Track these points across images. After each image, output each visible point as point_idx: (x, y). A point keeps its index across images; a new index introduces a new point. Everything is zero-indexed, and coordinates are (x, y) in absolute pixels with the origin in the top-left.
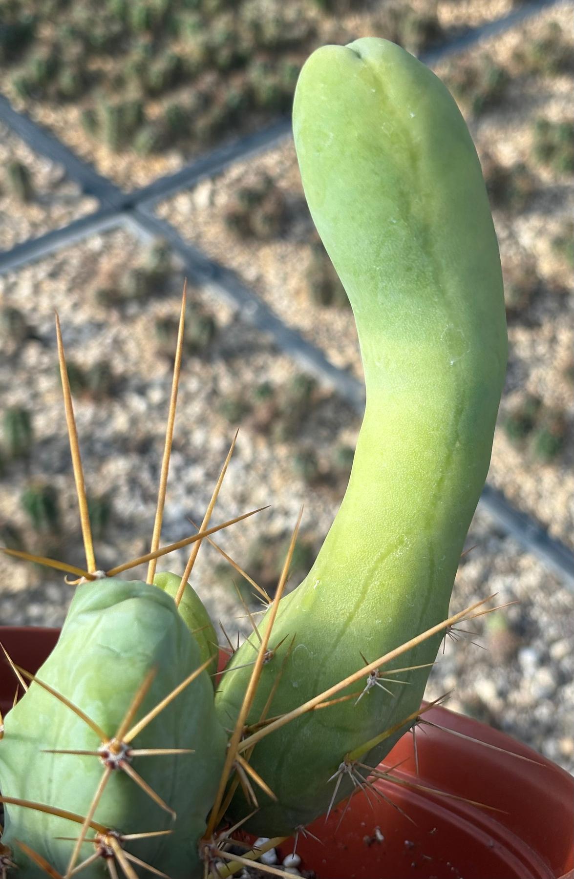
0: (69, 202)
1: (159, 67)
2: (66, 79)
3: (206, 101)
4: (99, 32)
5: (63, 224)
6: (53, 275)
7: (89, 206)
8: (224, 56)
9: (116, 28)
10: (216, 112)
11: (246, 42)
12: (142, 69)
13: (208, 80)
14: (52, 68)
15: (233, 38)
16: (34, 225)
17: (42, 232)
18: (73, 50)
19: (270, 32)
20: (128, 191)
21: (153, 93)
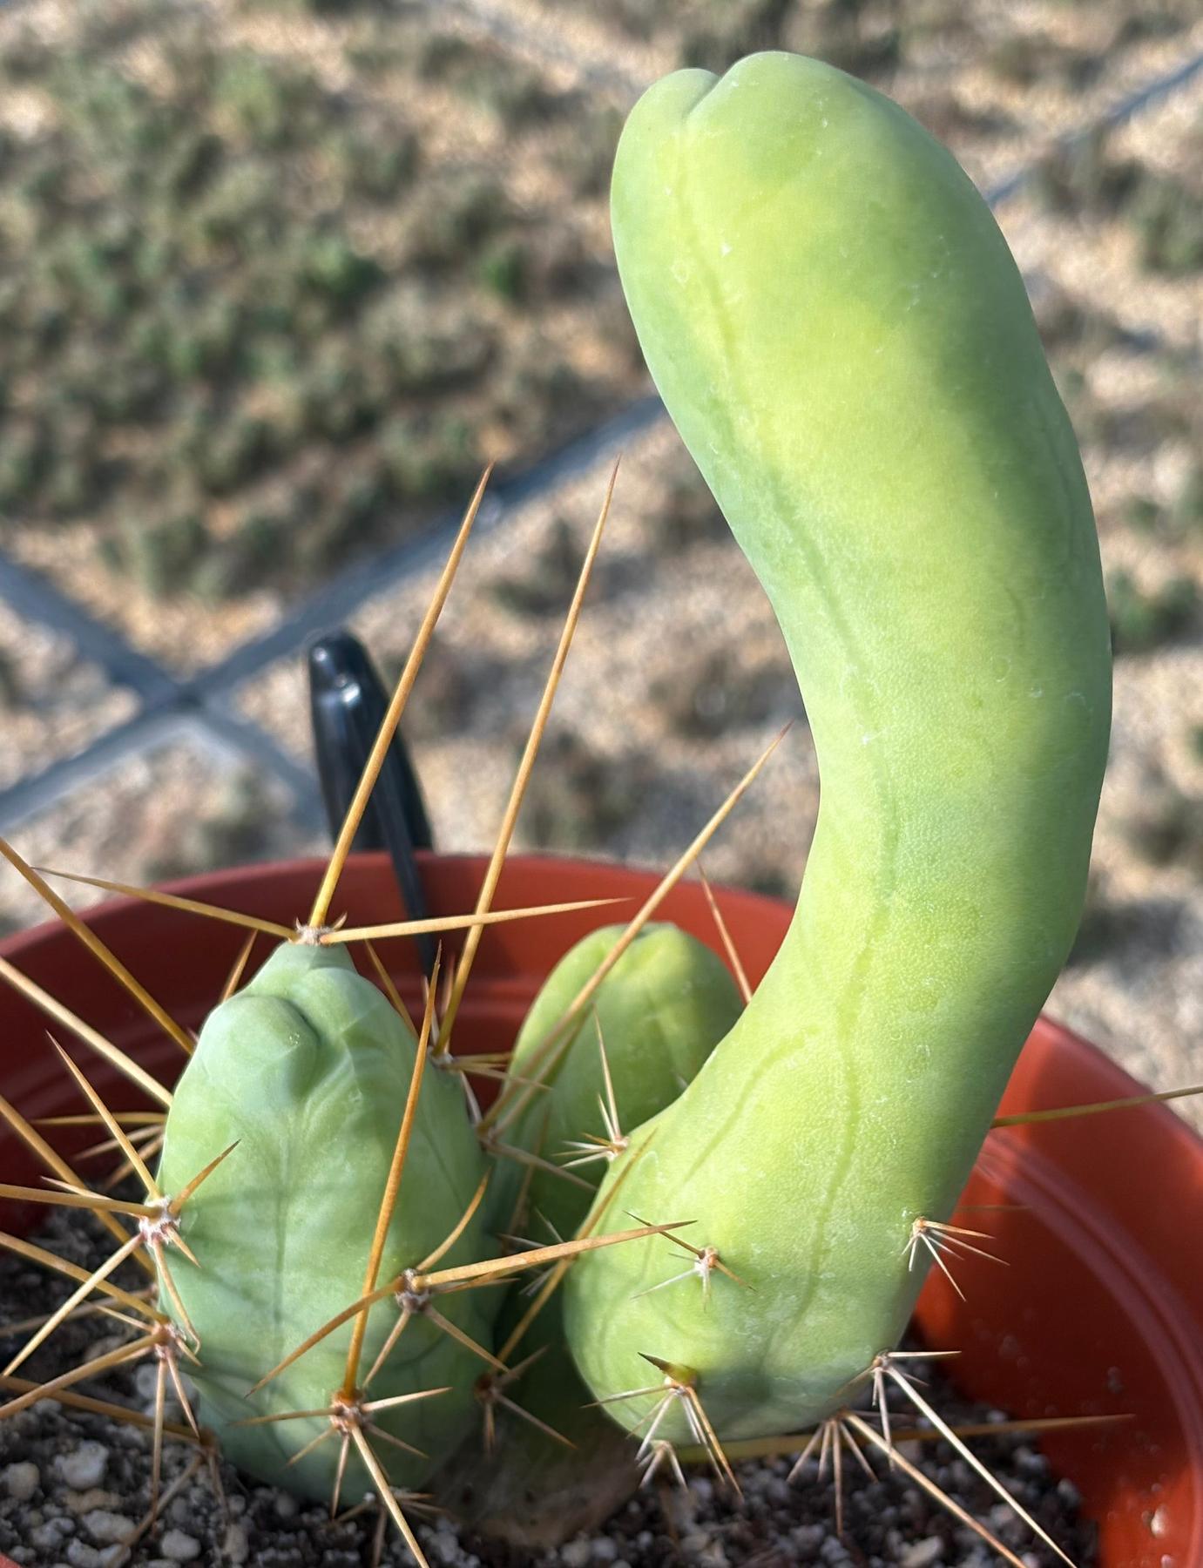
0: (86, 704)
1: (225, 448)
2: (66, 481)
3: (312, 500)
4: (117, 392)
5: (79, 746)
6: (68, 838)
7: (120, 708)
8: (340, 413)
9: (146, 381)
10: (332, 520)
11: (377, 387)
12: (196, 451)
13: (313, 463)
14: (40, 464)
15: (352, 380)
16: (28, 755)
17: (43, 763)
18: (73, 429)
19: (419, 360)
20: (186, 678)
21: (217, 489)
